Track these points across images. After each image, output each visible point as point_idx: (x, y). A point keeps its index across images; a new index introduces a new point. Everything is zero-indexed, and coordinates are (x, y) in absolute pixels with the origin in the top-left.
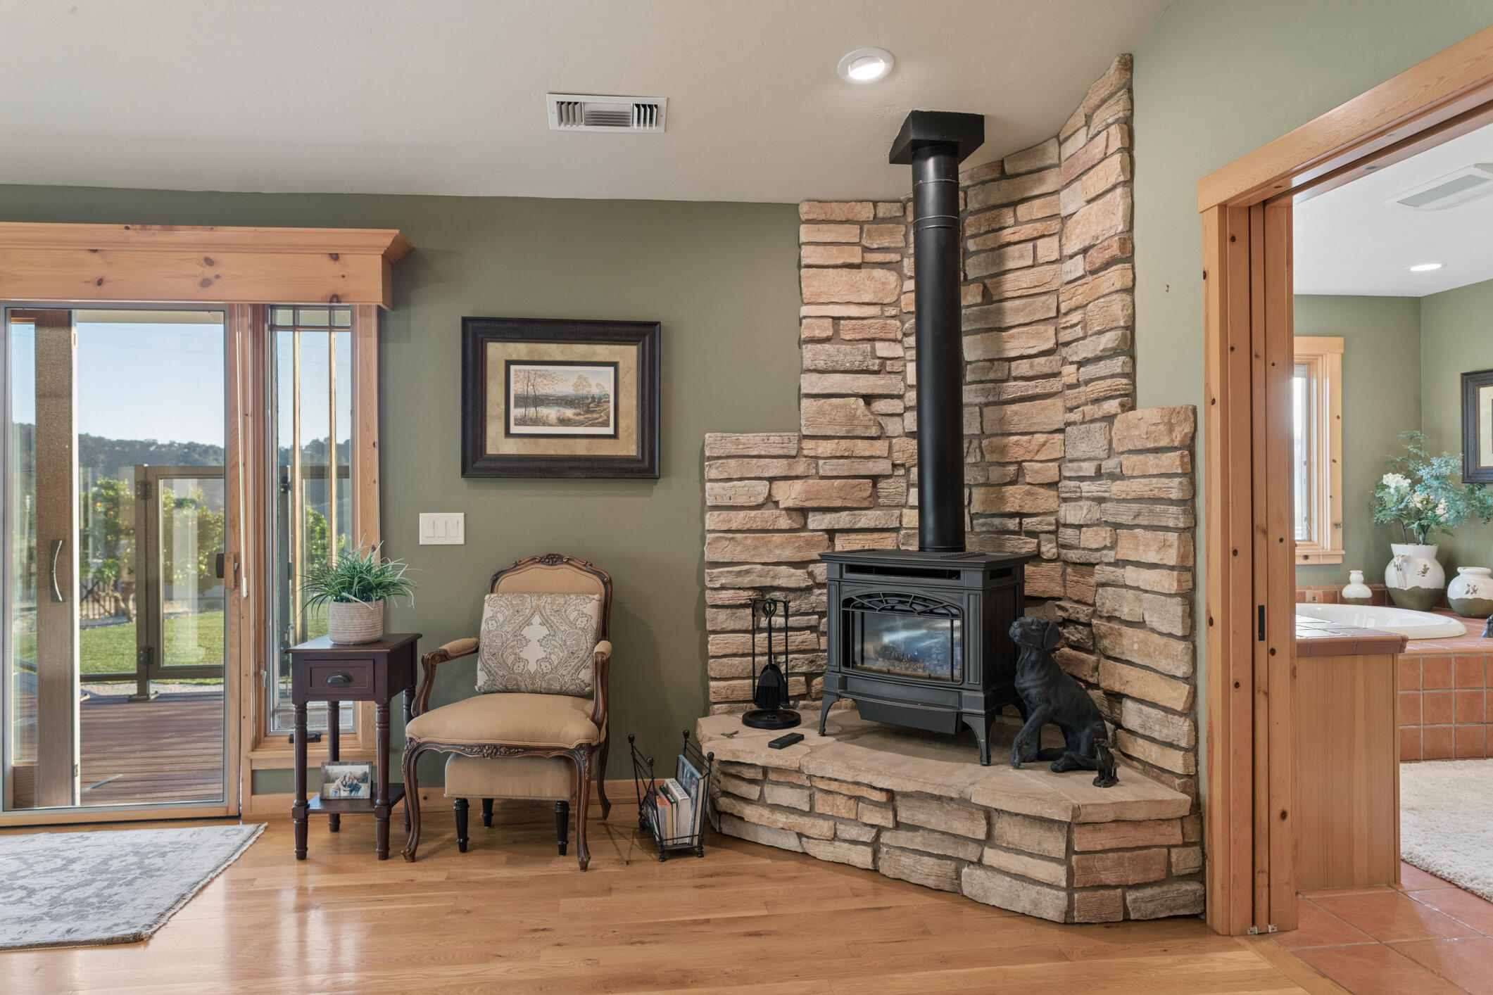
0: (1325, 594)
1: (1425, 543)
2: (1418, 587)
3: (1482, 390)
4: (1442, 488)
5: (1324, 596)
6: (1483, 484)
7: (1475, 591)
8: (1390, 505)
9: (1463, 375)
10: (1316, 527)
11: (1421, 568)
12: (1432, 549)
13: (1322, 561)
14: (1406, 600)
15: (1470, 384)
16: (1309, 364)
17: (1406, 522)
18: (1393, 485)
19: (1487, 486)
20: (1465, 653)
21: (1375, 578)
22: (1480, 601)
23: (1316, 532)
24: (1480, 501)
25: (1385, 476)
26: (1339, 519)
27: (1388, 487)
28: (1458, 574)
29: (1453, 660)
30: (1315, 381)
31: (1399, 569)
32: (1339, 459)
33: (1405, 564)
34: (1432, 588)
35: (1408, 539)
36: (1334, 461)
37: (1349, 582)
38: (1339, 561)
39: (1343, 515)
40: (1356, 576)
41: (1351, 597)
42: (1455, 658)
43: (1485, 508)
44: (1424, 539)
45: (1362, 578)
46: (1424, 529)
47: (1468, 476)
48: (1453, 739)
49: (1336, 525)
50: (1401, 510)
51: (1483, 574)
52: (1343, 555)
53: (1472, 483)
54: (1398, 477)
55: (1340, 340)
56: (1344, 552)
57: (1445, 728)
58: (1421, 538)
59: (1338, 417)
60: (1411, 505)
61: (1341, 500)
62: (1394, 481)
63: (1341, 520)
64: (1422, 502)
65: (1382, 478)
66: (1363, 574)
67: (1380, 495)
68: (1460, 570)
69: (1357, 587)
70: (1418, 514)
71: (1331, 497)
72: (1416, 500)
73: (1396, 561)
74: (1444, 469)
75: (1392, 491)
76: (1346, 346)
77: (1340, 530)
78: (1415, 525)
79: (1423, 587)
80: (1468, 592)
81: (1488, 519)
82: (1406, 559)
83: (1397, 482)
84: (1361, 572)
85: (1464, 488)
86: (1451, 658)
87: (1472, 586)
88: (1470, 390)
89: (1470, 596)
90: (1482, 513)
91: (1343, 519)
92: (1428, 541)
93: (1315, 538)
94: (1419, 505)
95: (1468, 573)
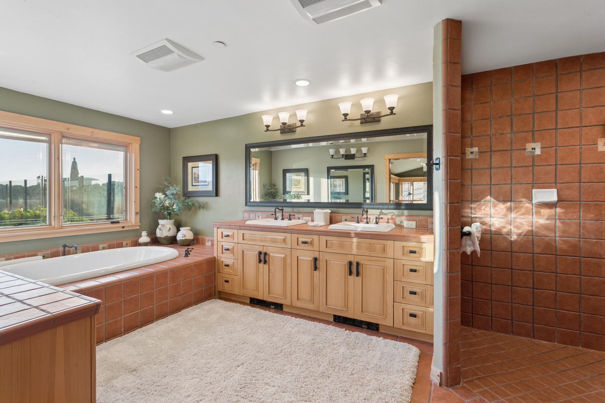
0: (132, 242)
1: (170, 219)
2: (167, 236)
3: (189, 163)
4: (174, 198)
5: (131, 243)
6: (189, 197)
7: (185, 236)
8: (157, 205)
9: (183, 158)
10: (129, 215)
11: (168, 229)
12: (172, 221)
13: (131, 228)
14: (163, 241)
15: (185, 161)
16: (126, 146)
17: (163, 211)
18: (158, 197)
19: (190, 198)
20: (174, 268)
21: (152, 234)
22: (187, 240)
23: (129, 216)
24: (187, 203)
25: (156, 194)
26: (138, 211)
27: (157, 198)
28: (180, 230)
29: (169, 272)
30: (129, 154)
31: (160, 229)
32: (138, 186)
33: (162, 228)
34: (172, 236)
35: (164, 218)
36: (136, 187)
37: (141, 236)
38: (138, 228)
39: (140, 209)
40: (144, 233)
41: (142, 242)
42: (170, 271)
43: (189, 206)
44: (169, 218)
45: (146, 234)
46: (169, 214)
47: (184, 194)
48: (169, 306)
49: (137, 213)
50: (160, 207)
51: (188, 230)
52: (140, 225)
53: (186, 197)
54: (160, 194)
55: (139, 138)
56: (140, 224)
57: (165, 303)
58: (168, 217)
59: (138, 170)
60: (165, 205)
61: (139, 203)
62: (159, 195)
63: (139, 211)
64: (169, 204)
65: (155, 194)
66: (147, 232)
67: (154, 201)
68: (181, 229)
69: (144, 238)
70: (167, 208)
71: (135, 202)
72: (167, 203)
73: (160, 226)
74: (174, 191)
75: (158, 199)
76: (141, 141)
77: (139, 216)
78: (166, 213)
79: (169, 236)
80: (183, 237)
81: (190, 209)
82: (163, 226)
83: (160, 196)
84: (146, 232)
85: (182, 198)
86: (168, 272)
87: (184, 234)
88: (185, 163)
89: (183, 238)
90: (188, 207)
91: (140, 210)
92: (171, 218)
93: (128, 219)
94: (168, 205)
95: (183, 230)
